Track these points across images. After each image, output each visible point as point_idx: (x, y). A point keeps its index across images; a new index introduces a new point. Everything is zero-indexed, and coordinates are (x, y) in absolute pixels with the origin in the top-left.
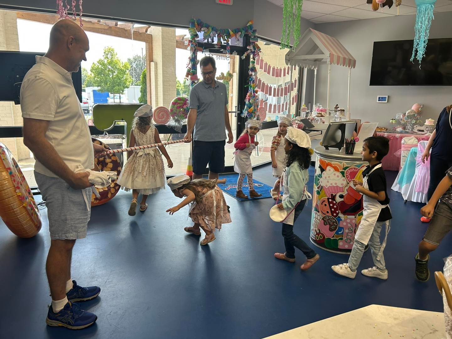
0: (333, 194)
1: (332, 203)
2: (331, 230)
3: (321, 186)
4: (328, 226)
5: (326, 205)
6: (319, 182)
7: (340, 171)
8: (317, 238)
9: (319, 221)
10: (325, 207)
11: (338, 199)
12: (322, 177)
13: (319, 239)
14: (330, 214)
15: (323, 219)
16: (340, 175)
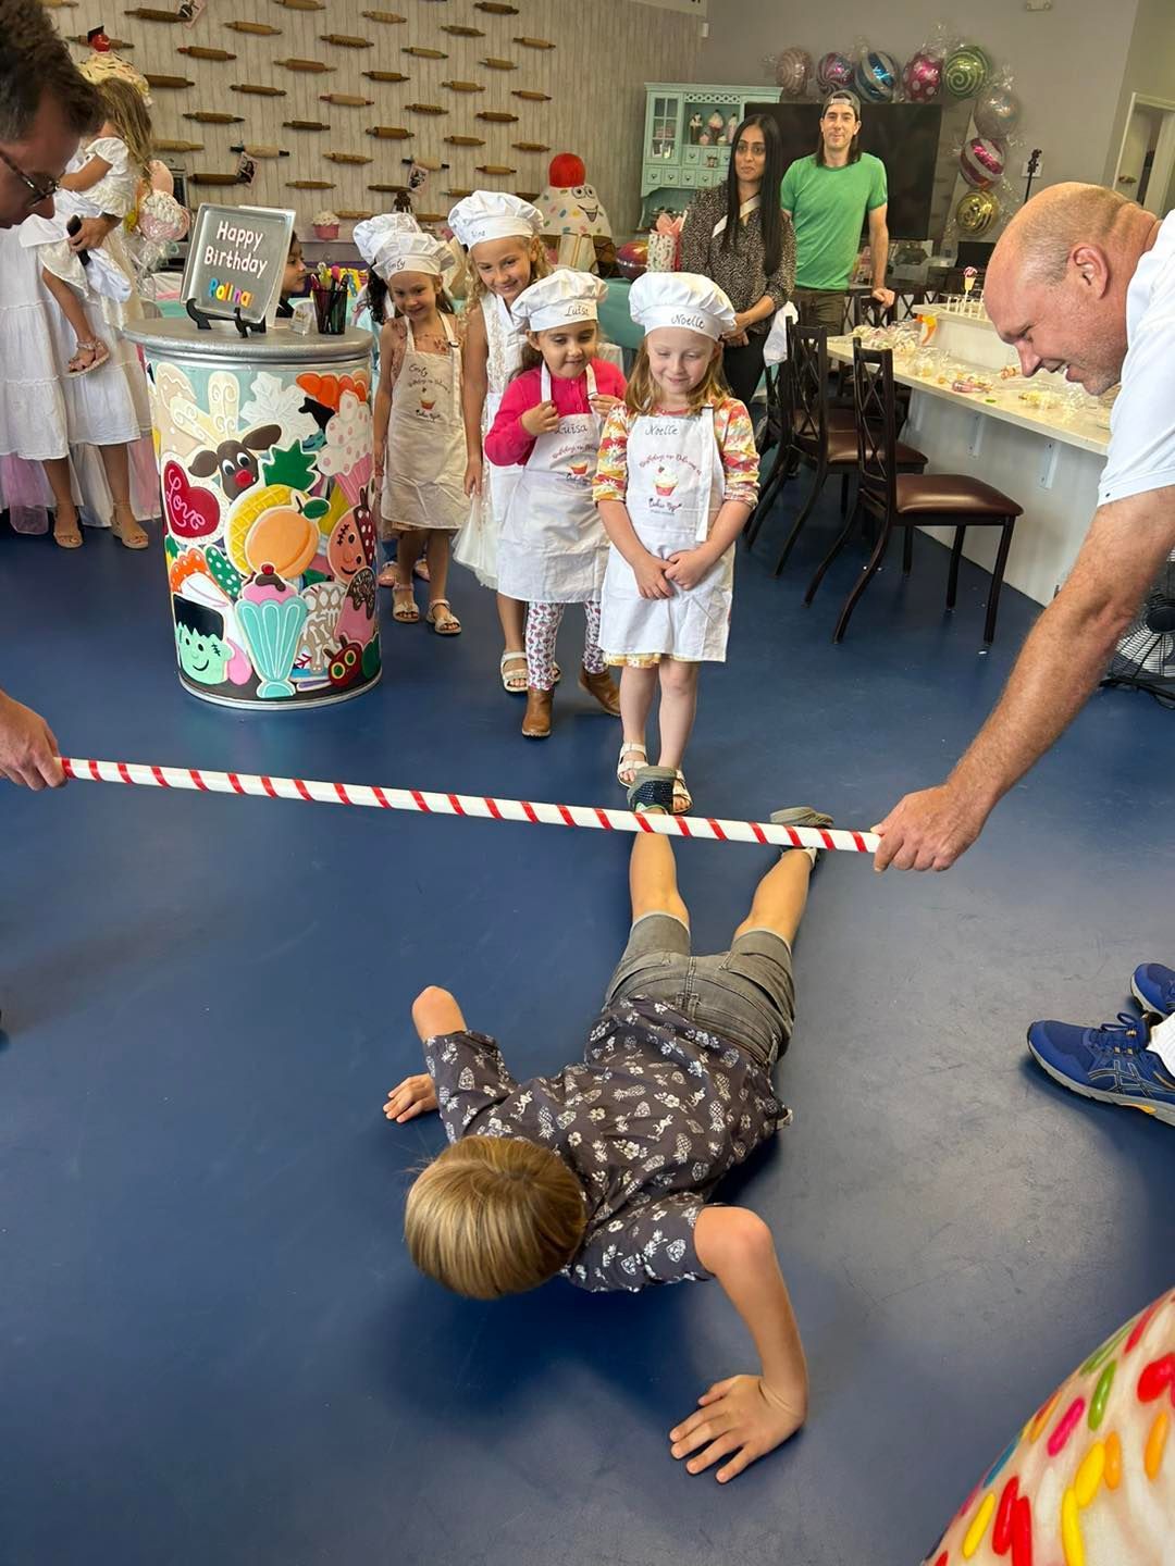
3: (326, 481)
5: (350, 540)
6: (316, 468)
8: (340, 673)
9: (333, 612)
10: (349, 547)
12: (325, 443)
15: (350, 593)
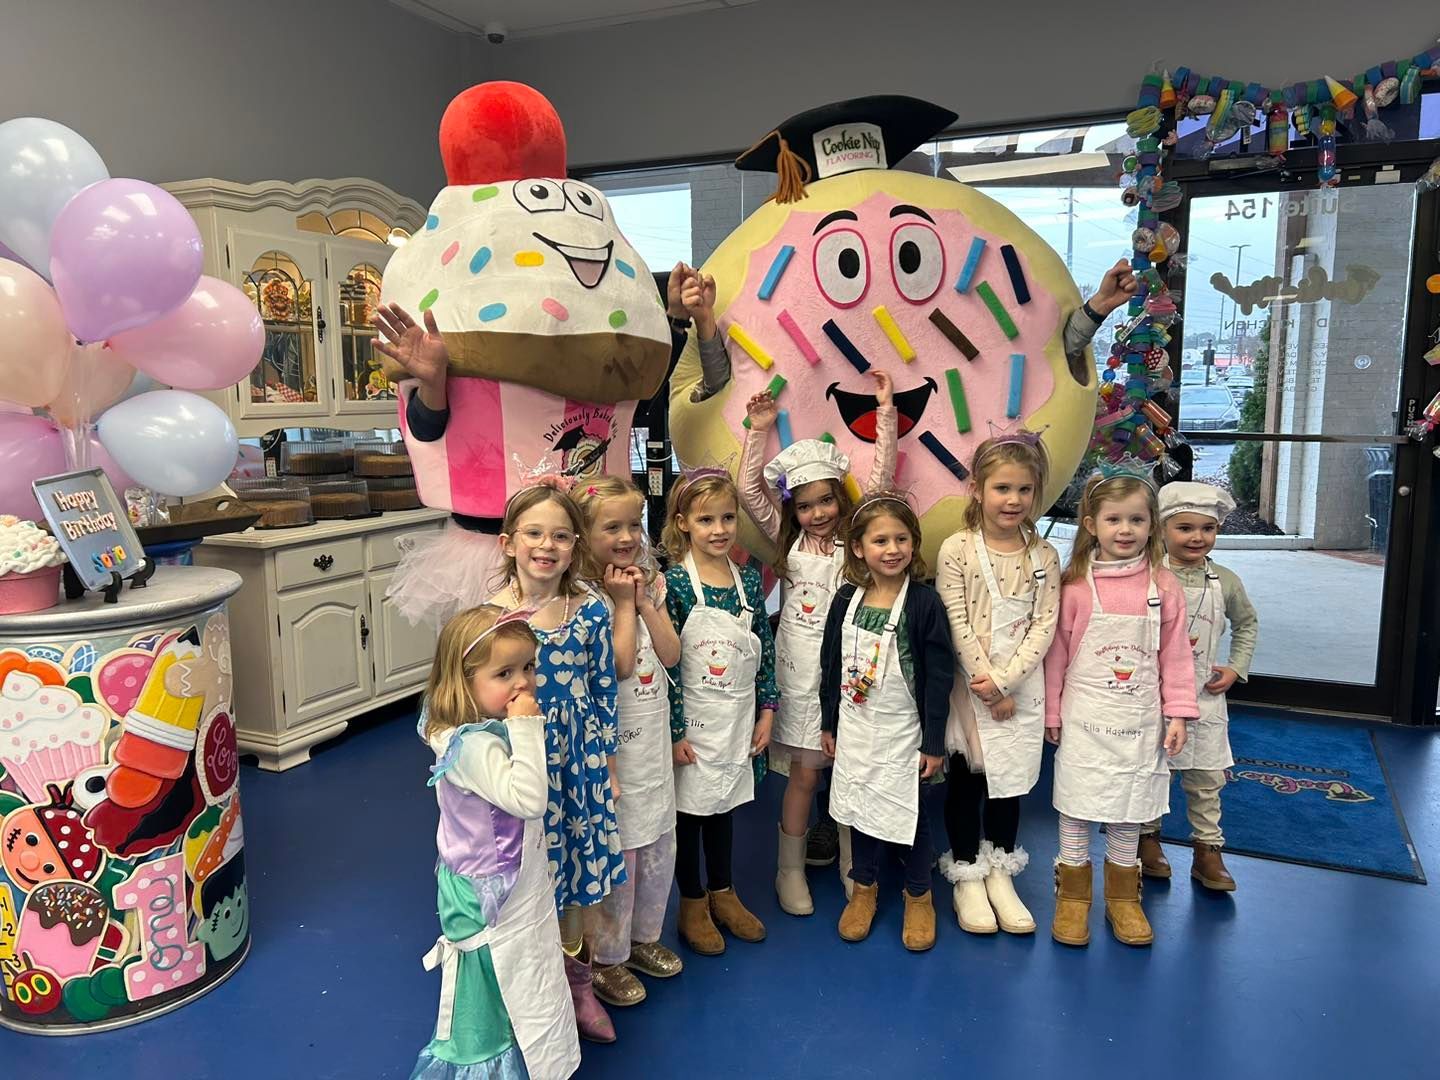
0: (55, 786)
1: (62, 821)
2: (80, 938)
4: (62, 930)
5: (32, 841)
7: (68, 678)
8: (25, 996)
10: (29, 852)
11: (87, 801)
13: (34, 992)
14: (61, 875)
16: (73, 697)
